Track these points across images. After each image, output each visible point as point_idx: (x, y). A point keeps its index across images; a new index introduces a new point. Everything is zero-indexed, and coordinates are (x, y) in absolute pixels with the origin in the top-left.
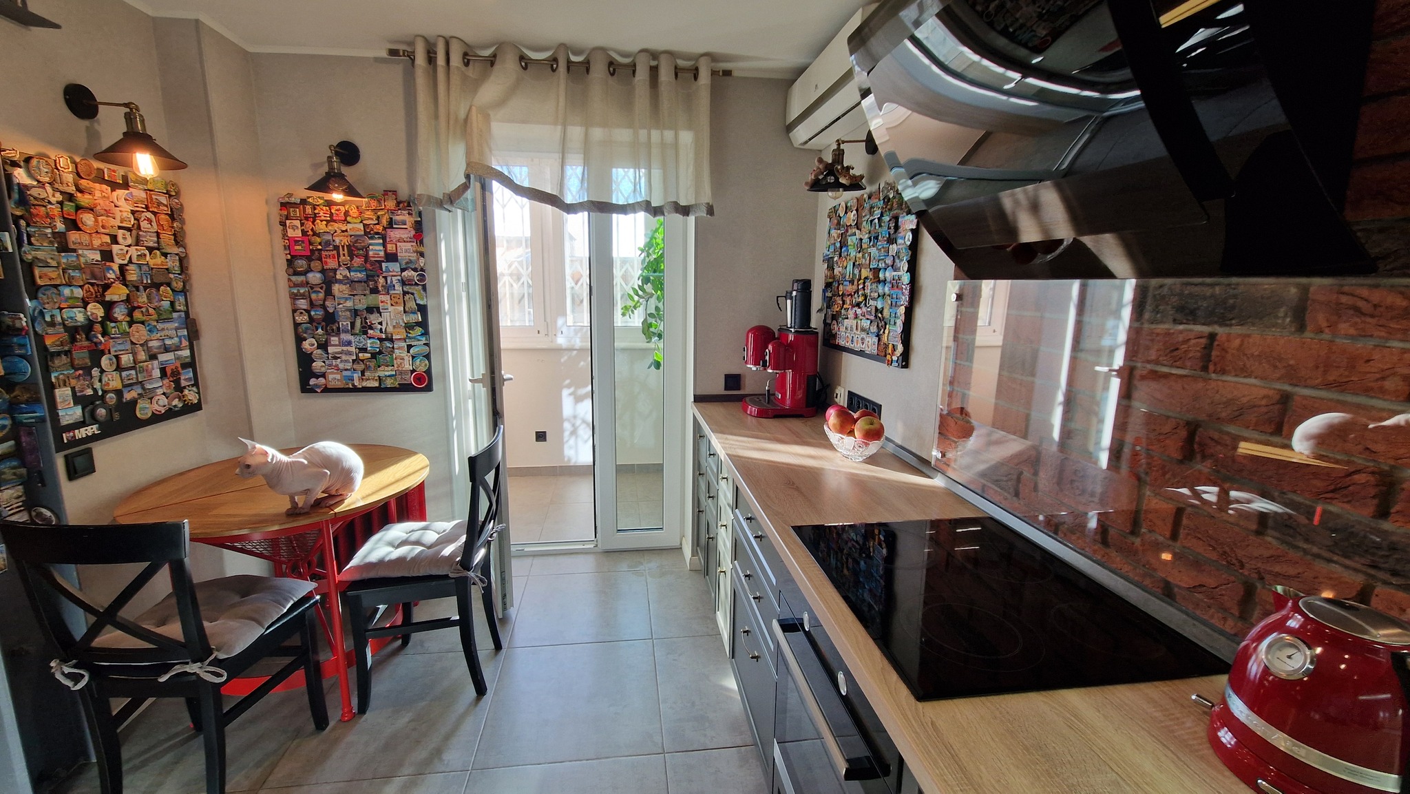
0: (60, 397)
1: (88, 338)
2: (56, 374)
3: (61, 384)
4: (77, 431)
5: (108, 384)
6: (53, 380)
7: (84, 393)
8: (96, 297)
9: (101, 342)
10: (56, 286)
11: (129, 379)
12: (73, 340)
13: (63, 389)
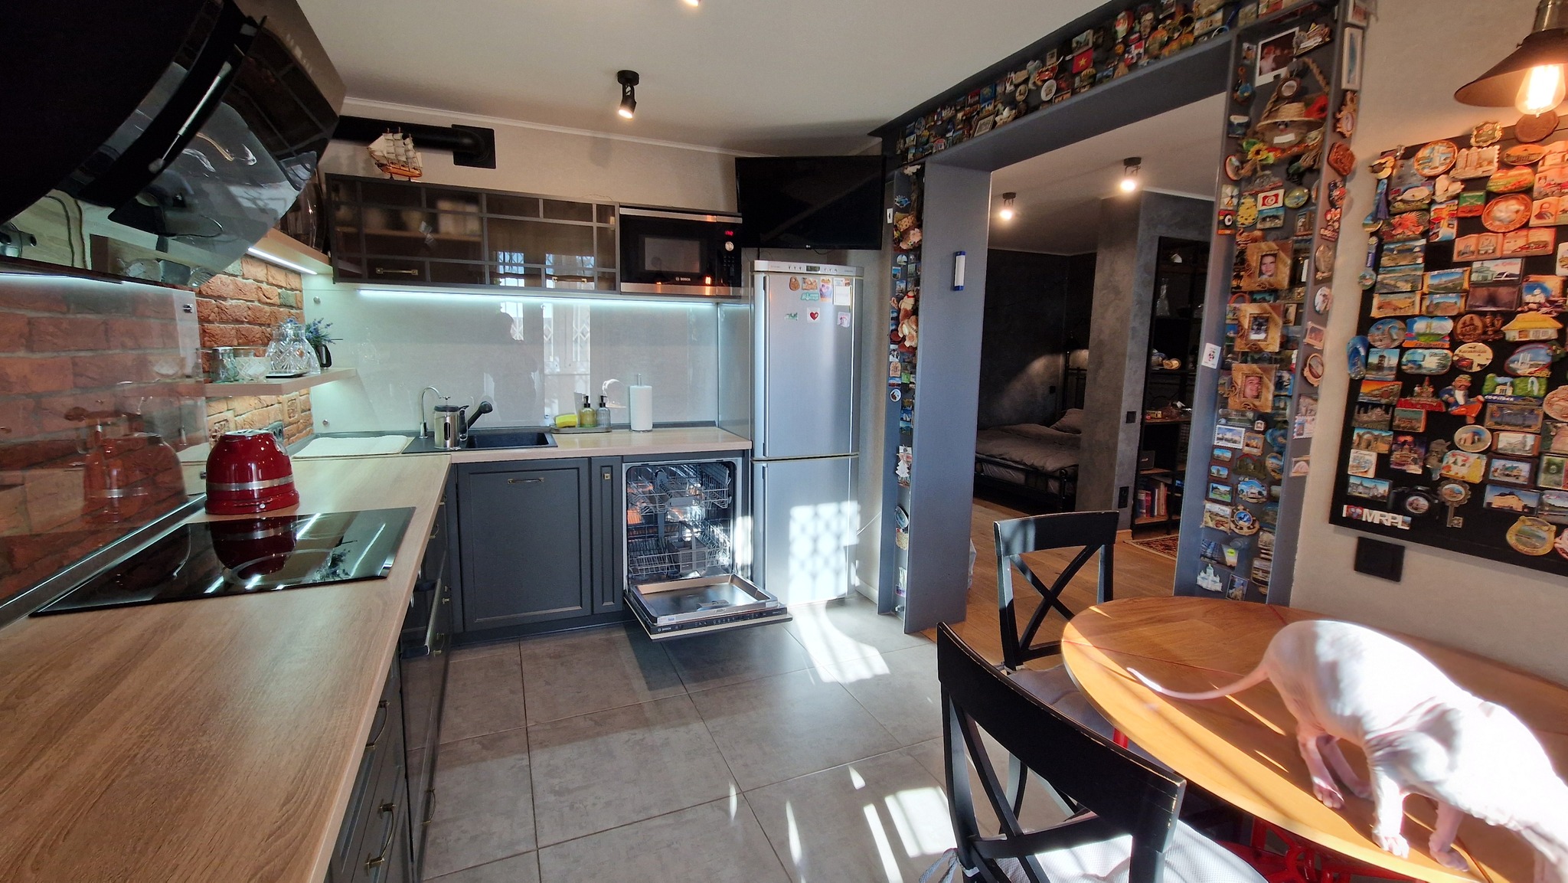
0: (1354, 459)
1: (1436, 394)
2: (1361, 432)
3: (1363, 444)
4: (1366, 511)
5: (1448, 468)
6: (1355, 437)
7: (1404, 468)
8: (1485, 333)
9: (1456, 403)
10: (1403, 319)
11: (1508, 475)
12: (1406, 391)
13: (1362, 452)
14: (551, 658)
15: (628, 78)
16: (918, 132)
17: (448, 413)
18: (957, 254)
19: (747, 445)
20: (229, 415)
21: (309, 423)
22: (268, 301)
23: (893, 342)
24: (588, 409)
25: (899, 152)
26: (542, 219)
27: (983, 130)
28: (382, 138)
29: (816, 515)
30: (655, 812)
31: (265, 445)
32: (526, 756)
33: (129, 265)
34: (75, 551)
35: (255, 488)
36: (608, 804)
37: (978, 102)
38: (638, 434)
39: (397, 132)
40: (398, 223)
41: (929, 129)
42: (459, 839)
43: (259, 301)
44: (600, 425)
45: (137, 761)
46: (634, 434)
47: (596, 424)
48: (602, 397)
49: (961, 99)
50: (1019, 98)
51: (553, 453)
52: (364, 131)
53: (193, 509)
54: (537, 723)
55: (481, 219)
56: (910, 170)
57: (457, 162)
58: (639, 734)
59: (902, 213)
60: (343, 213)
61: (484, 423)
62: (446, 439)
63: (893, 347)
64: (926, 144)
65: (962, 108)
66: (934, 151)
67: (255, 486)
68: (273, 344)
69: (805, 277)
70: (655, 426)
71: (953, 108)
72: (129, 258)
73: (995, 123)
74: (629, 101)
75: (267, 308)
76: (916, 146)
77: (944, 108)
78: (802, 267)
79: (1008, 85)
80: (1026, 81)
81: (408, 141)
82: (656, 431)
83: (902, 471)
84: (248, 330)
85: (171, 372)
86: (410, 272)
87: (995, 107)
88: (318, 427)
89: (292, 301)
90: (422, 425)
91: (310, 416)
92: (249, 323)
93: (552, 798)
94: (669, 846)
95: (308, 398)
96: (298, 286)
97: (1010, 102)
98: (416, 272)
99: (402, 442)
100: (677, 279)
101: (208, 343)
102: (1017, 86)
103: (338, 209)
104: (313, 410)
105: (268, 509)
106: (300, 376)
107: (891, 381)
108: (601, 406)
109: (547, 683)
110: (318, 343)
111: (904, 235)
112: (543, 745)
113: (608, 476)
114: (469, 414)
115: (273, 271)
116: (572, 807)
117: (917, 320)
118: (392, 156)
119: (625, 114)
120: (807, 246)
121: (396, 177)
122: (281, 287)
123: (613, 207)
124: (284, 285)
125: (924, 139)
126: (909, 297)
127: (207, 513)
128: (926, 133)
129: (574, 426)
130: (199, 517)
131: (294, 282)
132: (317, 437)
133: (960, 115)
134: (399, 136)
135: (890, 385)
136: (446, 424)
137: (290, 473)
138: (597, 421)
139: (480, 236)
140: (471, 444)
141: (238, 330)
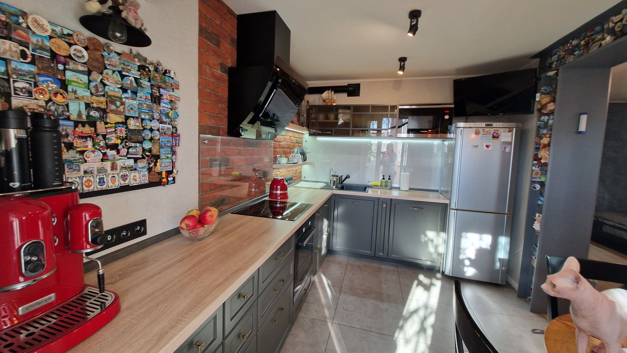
14: (357, 267)
15: (403, 60)
16: (559, 53)
17: (335, 177)
18: (581, 114)
19: (447, 202)
20: (278, 173)
21: (300, 177)
22: (293, 142)
23: (535, 160)
24: (384, 180)
25: (548, 65)
26: (370, 113)
27: (594, 48)
28: (325, 93)
29: (481, 239)
30: (374, 330)
31: (282, 182)
32: (338, 294)
33: (263, 134)
34: (241, 201)
35: (278, 193)
36: (359, 320)
37: (592, 35)
38: (402, 191)
39: (330, 90)
40: (327, 118)
41: (565, 51)
42: (313, 309)
43: (290, 142)
44: (388, 186)
45: (234, 243)
46: (401, 191)
47: (386, 186)
48: (390, 176)
49: (584, 34)
50: (617, 29)
51: (365, 194)
52: (320, 90)
53: (266, 196)
54: (346, 286)
55: (351, 114)
56: (551, 73)
57: (348, 96)
58: (378, 303)
59: (546, 95)
60: (313, 116)
61: (347, 182)
62: (334, 185)
63: (535, 162)
64: (562, 59)
65: (584, 39)
66: (567, 62)
67: (279, 192)
68: (291, 154)
69: (484, 129)
70: (410, 189)
71: (579, 39)
72: (263, 133)
73: (601, 45)
74: (402, 68)
75: (292, 144)
76: (557, 61)
77: (573, 40)
78: (483, 124)
79: (610, 24)
80: (621, 20)
81: (333, 92)
82: (410, 191)
83: (537, 226)
84: (286, 150)
85: (267, 161)
86: (328, 133)
87: (603, 35)
88: (303, 179)
89: (300, 142)
90: (329, 181)
91: (301, 175)
92: (286, 148)
93: (342, 310)
94: (374, 343)
95: (301, 170)
96: (302, 137)
97: (612, 32)
98: (330, 133)
99: (322, 185)
100: (421, 131)
101: (275, 154)
102: (616, 23)
103: (312, 115)
104: (302, 173)
105: (281, 199)
106: (296, 163)
107: (534, 180)
108: (389, 179)
109: (353, 274)
110: (303, 154)
111: (544, 106)
112: (345, 293)
113: (384, 206)
114: (343, 178)
115: (295, 133)
116: (347, 315)
117: (549, 149)
118: (327, 98)
119: (401, 73)
120: (489, 114)
121: (328, 104)
122: (297, 138)
123: (396, 106)
124: (298, 137)
125: (562, 57)
126: (546, 137)
127: (269, 198)
128: (563, 53)
129: (378, 186)
130: (267, 198)
131: (301, 136)
132: (302, 181)
133: (583, 42)
134: (330, 91)
135: (532, 181)
136: (334, 181)
137: (287, 190)
138: (387, 185)
139: (350, 120)
140: (342, 188)
141: (283, 150)
